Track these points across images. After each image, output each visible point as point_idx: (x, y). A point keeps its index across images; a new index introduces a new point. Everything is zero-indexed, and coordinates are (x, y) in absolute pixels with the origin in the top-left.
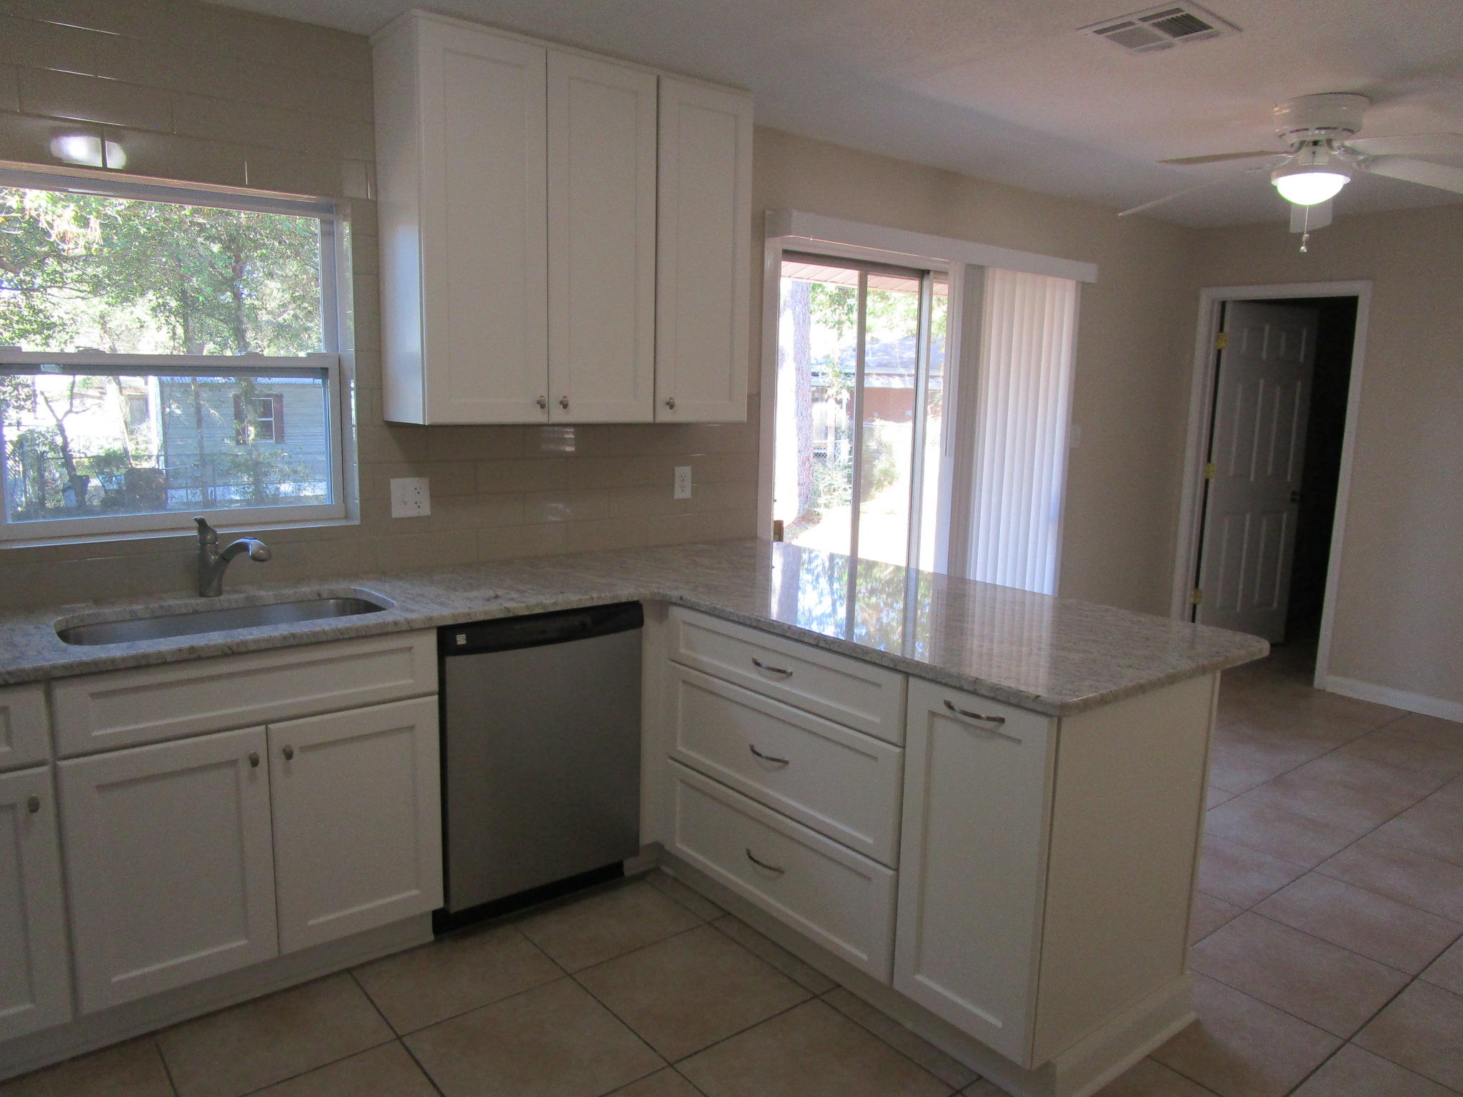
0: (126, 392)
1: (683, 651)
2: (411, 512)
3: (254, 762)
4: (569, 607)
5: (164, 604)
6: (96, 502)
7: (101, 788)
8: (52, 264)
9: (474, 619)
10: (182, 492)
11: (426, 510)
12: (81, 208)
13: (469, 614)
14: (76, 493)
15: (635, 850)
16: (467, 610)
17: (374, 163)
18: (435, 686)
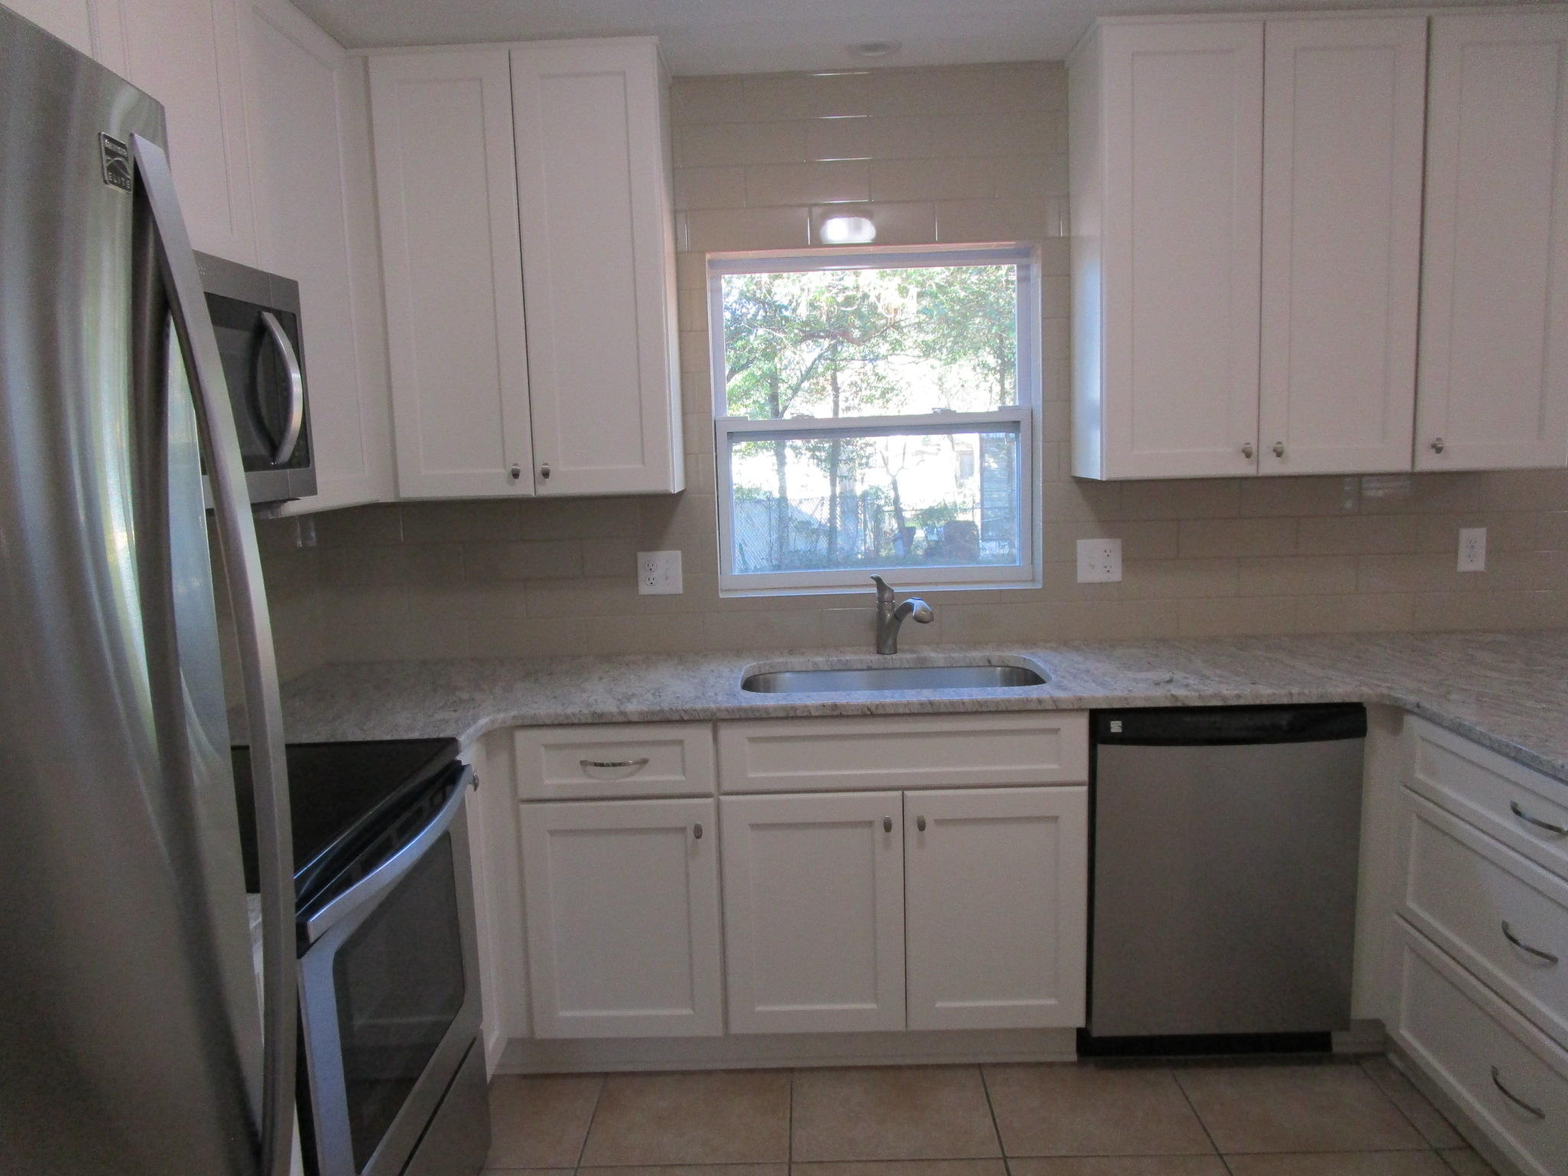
0: (958, 448)
1: (1420, 776)
2: (1098, 576)
3: (888, 827)
4: (1258, 702)
5: (843, 659)
6: (920, 552)
7: (755, 827)
8: (893, 335)
9: (1133, 705)
10: (993, 544)
11: (1116, 576)
12: (903, 280)
13: (1126, 699)
14: (903, 543)
15: (1345, 1023)
16: (1126, 694)
17: (1068, 196)
18: (1084, 776)
